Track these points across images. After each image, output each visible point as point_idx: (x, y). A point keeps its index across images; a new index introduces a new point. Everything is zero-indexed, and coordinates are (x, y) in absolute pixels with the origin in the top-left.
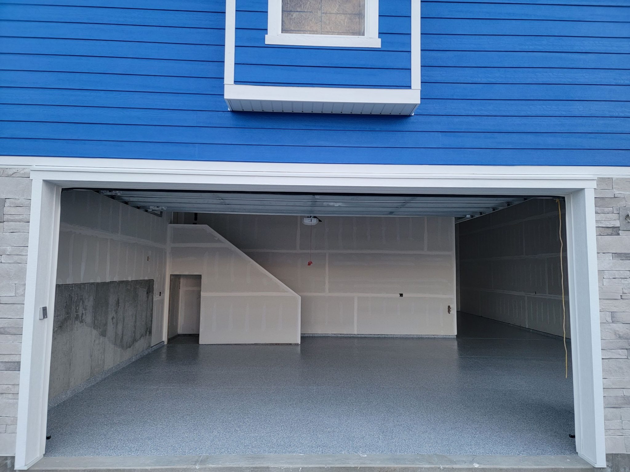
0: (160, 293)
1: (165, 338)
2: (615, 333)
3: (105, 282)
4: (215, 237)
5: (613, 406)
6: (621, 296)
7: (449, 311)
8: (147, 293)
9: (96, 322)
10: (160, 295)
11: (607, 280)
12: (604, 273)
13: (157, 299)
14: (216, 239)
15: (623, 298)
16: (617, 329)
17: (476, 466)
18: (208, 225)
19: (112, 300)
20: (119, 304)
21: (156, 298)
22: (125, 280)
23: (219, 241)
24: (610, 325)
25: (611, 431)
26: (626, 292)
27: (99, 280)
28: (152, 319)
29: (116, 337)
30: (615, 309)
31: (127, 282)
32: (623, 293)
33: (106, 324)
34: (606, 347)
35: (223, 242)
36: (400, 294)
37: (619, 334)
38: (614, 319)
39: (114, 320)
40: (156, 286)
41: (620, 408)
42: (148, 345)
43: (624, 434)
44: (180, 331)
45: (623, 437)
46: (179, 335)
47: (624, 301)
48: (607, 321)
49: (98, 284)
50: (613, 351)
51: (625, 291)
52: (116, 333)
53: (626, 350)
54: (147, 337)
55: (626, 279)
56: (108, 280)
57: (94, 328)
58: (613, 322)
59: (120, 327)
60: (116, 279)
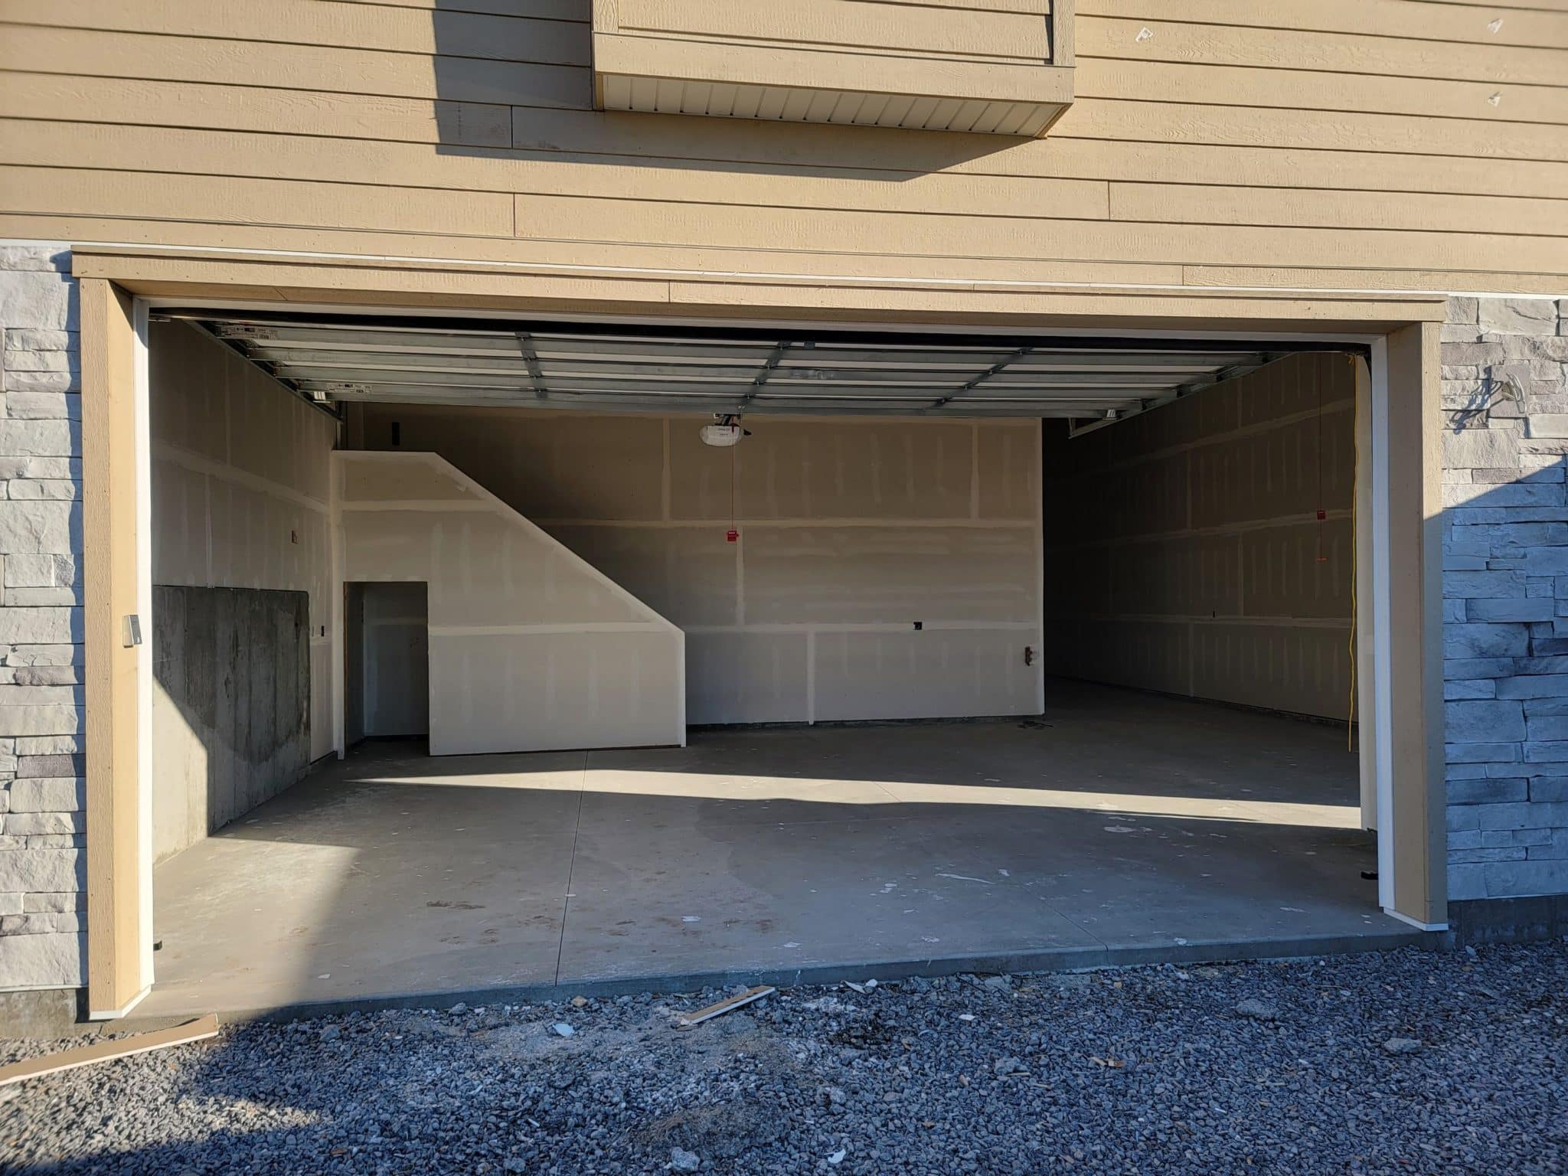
0: (323, 628)
1: (338, 743)
2: (1473, 644)
3: (206, 588)
4: (458, 483)
5: (1464, 801)
6: (1487, 563)
7: (1028, 661)
8: (296, 625)
9: (192, 688)
10: (323, 635)
11: (1460, 529)
12: (1454, 512)
13: (315, 644)
14: (462, 489)
15: (1491, 567)
16: (1478, 636)
17: (1182, 942)
18: (437, 452)
19: (223, 633)
20: (237, 646)
21: (315, 640)
22: (246, 585)
23: (469, 495)
24: (1462, 628)
25: (1459, 853)
26: (1499, 555)
27: (191, 582)
28: (309, 691)
29: (235, 731)
30: (1472, 593)
31: (251, 592)
32: (1492, 557)
33: (213, 696)
34: (1454, 675)
35: (479, 499)
36: (915, 623)
37: (1478, 647)
38: (1471, 614)
39: (231, 686)
40: (313, 610)
41: (1478, 804)
42: (304, 758)
43: (1484, 860)
44: (368, 729)
45: (1483, 865)
46: (368, 738)
47: (1494, 574)
48: (1456, 619)
49: (190, 588)
50: (1467, 682)
51: (1496, 553)
52: (235, 721)
53: (1493, 681)
54: (302, 736)
55: (1497, 527)
56: (211, 583)
57: (189, 703)
58: (1469, 621)
59: (244, 707)
60: (227, 582)
